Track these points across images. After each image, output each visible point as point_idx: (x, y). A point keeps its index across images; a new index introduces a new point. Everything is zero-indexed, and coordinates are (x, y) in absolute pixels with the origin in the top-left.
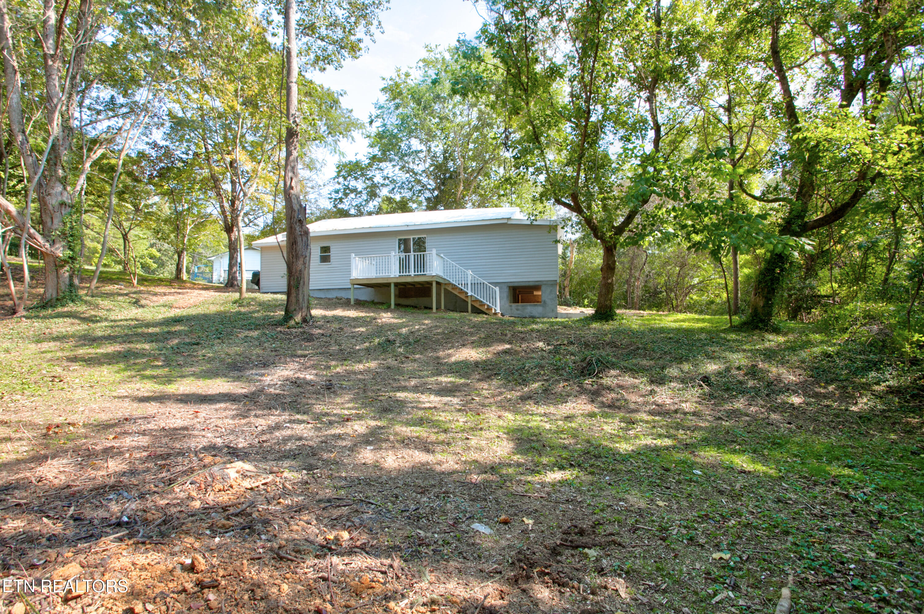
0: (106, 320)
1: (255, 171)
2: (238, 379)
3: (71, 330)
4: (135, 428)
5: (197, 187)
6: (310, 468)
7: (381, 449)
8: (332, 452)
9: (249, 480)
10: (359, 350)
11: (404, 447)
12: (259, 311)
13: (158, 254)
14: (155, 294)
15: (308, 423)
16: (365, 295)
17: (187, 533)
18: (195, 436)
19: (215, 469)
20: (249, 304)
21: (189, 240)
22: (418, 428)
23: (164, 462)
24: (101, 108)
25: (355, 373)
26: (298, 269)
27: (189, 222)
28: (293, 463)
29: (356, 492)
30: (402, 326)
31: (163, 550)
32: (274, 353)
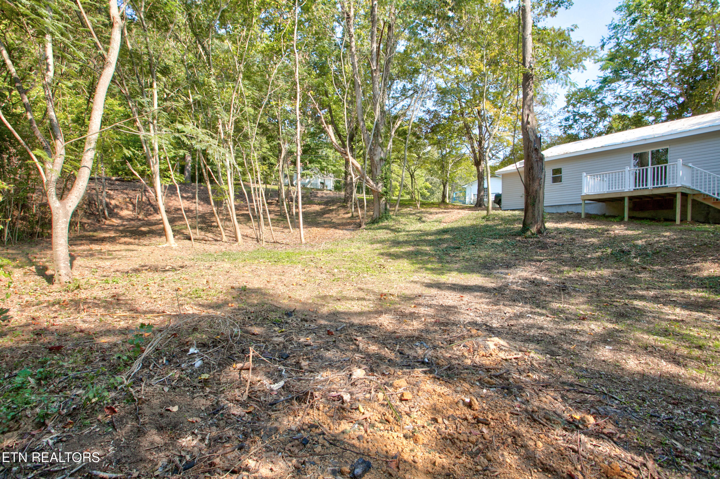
0: (404, 231)
1: (497, 115)
2: (488, 275)
3: (387, 236)
4: (425, 302)
5: (455, 135)
6: (553, 354)
7: (621, 351)
8: (571, 344)
9: (504, 352)
10: (590, 258)
11: (647, 353)
12: (501, 225)
13: (430, 186)
14: (431, 214)
15: (547, 316)
16: (595, 209)
17: (464, 380)
18: (463, 314)
19: (480, 339)
20: (494, 219)
21: (450, 174)
22: (663, 339)
23: (445, 328)
24: (399, 95)
25: (587, 279)
26: (535, 189)
27: (450, 161)
28: (537, 346)
29: (598, 384)
30: (637, 238)
31: (450, 388)
32: (514, 258)
